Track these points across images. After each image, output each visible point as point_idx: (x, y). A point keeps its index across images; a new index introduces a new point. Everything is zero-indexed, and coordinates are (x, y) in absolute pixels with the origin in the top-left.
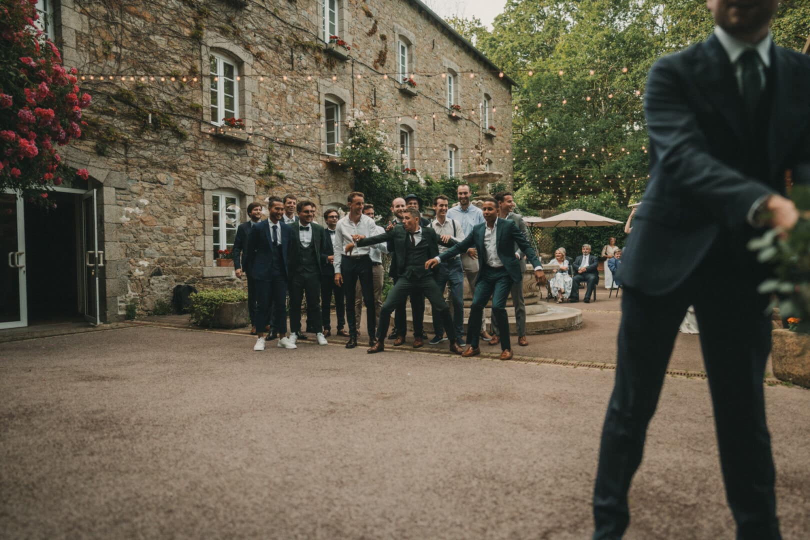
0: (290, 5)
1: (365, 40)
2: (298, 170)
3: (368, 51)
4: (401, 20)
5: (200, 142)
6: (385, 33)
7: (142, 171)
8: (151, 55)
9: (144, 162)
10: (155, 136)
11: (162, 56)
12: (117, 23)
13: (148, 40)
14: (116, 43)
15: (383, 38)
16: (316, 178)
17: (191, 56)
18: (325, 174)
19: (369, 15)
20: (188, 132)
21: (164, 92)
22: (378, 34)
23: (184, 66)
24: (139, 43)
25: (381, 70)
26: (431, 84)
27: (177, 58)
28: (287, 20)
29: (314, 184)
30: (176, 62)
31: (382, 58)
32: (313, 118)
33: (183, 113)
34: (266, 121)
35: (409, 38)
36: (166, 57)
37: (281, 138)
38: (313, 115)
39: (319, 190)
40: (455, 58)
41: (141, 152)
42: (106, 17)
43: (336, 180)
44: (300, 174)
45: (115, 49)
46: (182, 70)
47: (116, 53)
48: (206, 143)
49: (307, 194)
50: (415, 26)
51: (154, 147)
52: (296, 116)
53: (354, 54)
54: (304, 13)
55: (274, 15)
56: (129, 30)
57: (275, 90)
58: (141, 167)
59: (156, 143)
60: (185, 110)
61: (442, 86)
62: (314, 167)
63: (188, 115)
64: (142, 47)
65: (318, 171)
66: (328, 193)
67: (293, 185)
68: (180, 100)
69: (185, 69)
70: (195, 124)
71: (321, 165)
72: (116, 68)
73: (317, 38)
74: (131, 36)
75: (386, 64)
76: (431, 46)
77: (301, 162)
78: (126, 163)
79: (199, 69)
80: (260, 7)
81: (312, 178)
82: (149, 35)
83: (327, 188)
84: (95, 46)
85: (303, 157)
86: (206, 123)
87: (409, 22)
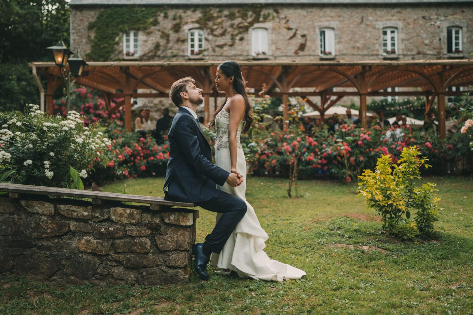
0: (231, 48)
1: (287, 42)
3: (289, 48)
4: (323, 19)
6: (305, 32)
15: (303, 36)
19: (289, 29)
22: (299, 36)
25: (301, 53)
26: (358, 45)
28: (229, 55)
31: (302, 47)
35: (331, 26)
40: (394, 18)
50: (339, 16)
53: (278, 53)
54: (240, 47)
55: (221, 56)
61: (375, 42)
73: (248, 55)
75: (306, 48)
76: (360, 21)
80: (213, 55)
87: (331, 17)
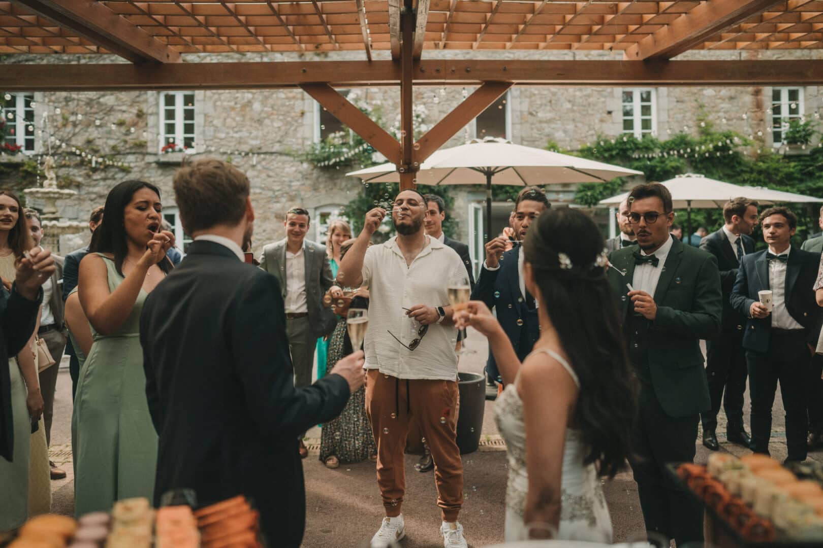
2: (269, 176)
5: (145, 171)
7: (92, 203)
8: (101, 113)
9: (93, 196)
10: (103, 175)
11: (111, 110)
12: (74, 99)
13: (98, 103)
14: (72, 114)
16: (298, 180)
17: (138, 102)
18: (312, 174)
20: (132, 165)
21: (111, 139)
23: (130, 112)
24: (91, 108)
27: (124, 108)
29: (294, 188)
30: (124, 112)
32: (292, 118)
33: (128, 151)
34: (223, 136)
36: (114, 110)
37: (245, 148)
38: (293, 114)
39: (303, 193)
41: (91, 189)
42: (66, 98)
43: (332, 178)
44: (272, 179)
45: (72, 118)
46: (129, 117)
47: (72, 122)
48: (150, 171)
49: (284, 200)
51: (102, 183)
52: (267, 122)
56: (82, 101)
57: (236, 103)
58: (92, 200)
59: (105, 179)
60: (131, 148)
62: (294, 169)
63: (133, 151)
64: (94, 110)
65: (301, 172)
66: (318, 194)
67: (260, 193)
68: (126, 142)
69: (131, 115)
70: (141, 157)
71: (305, 165)
72: (72, 132)
74: (85, 105)
77: (272, 167)
78: (79, 199)
79: (145, 111)
81: (291, 181)
82: (99, 98)
83: (316, 189)
84: (56, 121)
85: (276, 163)
86: (150, 154)
